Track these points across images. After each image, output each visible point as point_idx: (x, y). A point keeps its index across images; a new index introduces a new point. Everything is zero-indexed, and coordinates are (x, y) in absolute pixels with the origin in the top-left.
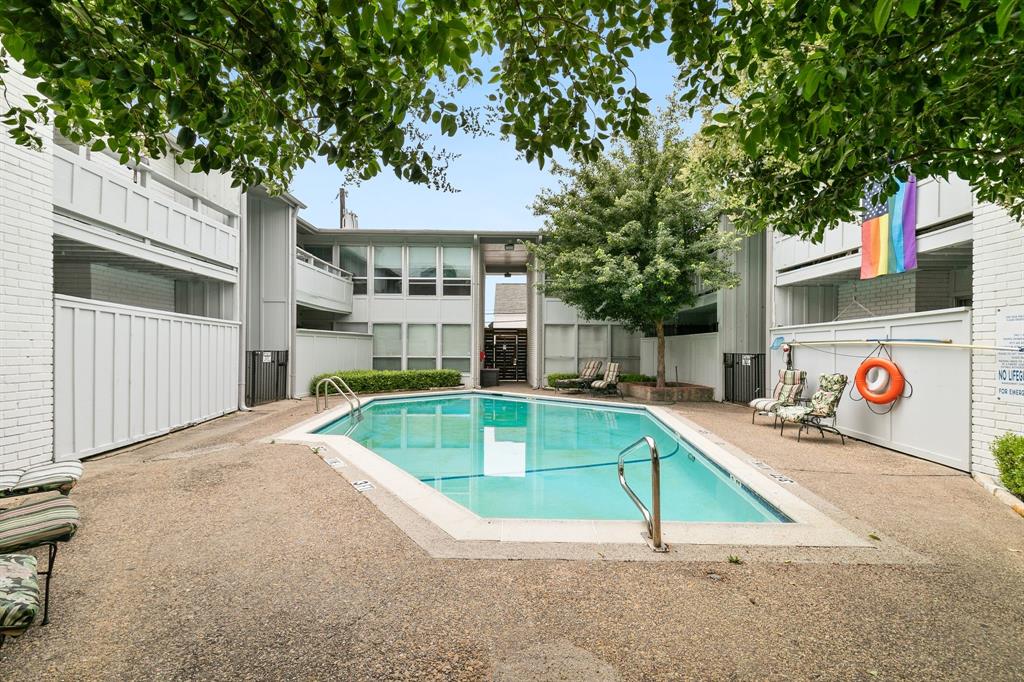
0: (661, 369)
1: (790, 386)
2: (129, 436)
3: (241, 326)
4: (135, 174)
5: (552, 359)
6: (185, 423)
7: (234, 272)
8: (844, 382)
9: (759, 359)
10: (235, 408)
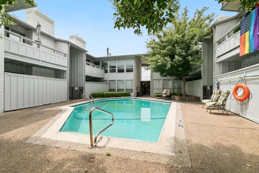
0: (184, 91)
1: (216, 96)
2: (29, 106)
3: (68, 81)
4: (38, 46)
5: (155, 89)
6: (48, 103)
7: (66, 68)
8: (228, 93)
9: (211, 87)
10: (66, 100)
